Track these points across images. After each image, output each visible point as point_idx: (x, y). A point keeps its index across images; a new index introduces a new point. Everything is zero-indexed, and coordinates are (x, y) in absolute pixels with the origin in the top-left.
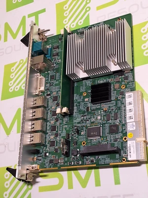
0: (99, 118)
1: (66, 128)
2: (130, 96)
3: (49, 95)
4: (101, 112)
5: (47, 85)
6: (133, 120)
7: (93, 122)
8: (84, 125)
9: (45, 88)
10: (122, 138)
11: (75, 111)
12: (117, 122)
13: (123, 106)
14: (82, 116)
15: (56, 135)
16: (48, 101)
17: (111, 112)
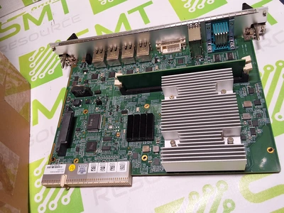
0: (111, 127)
1: (108, 89)
2: (122, 168)
3: (156, 62)
4: (117, 129)
5: (171, 56)
6: (90, 171)
7: (107, 120)
8: (107, 109)
9: (167, 54)
10: (78, 157)
11: (127, 97)
12: (99, 151)
13: (117, 157)
14: (118, 107)
15: (103, 79)
16: (148, 62)
17: (114, 141)
